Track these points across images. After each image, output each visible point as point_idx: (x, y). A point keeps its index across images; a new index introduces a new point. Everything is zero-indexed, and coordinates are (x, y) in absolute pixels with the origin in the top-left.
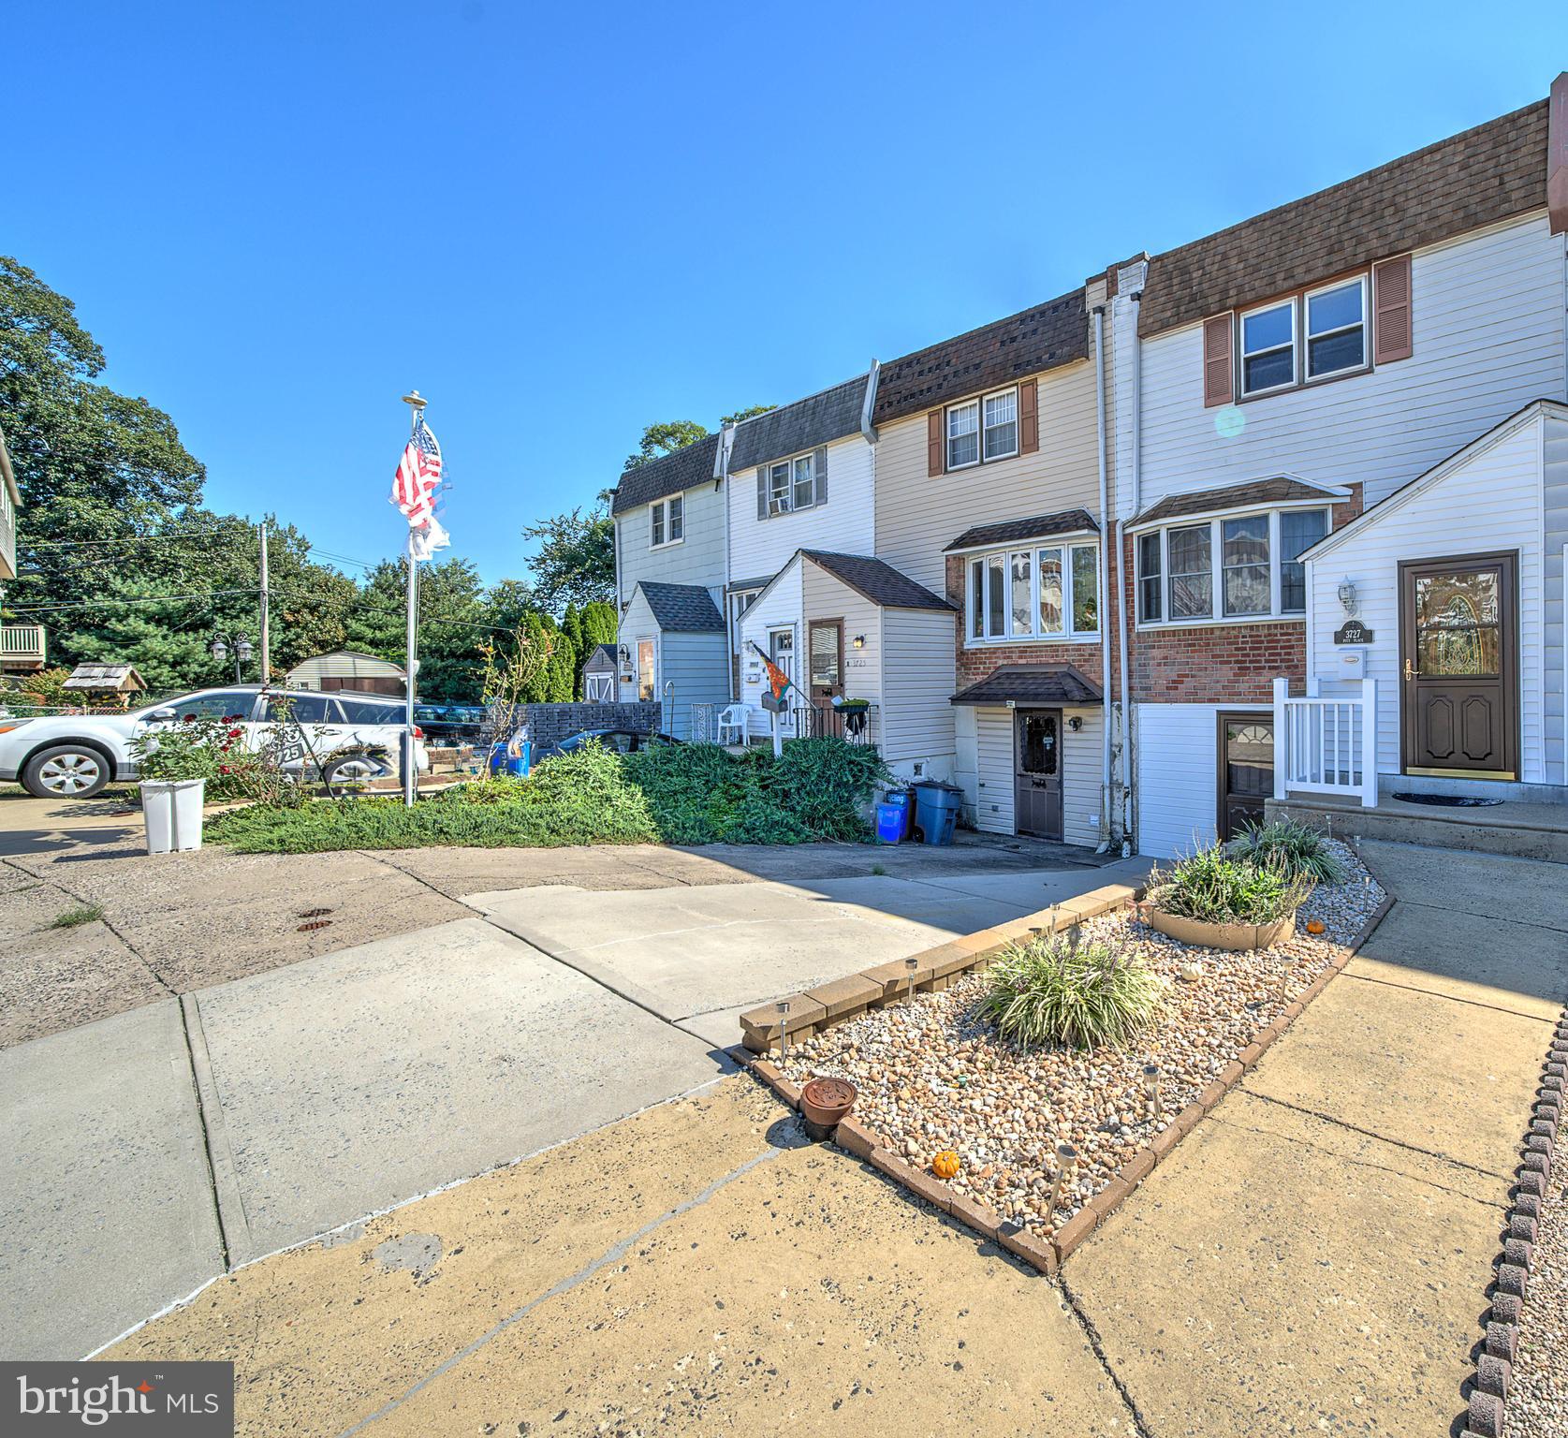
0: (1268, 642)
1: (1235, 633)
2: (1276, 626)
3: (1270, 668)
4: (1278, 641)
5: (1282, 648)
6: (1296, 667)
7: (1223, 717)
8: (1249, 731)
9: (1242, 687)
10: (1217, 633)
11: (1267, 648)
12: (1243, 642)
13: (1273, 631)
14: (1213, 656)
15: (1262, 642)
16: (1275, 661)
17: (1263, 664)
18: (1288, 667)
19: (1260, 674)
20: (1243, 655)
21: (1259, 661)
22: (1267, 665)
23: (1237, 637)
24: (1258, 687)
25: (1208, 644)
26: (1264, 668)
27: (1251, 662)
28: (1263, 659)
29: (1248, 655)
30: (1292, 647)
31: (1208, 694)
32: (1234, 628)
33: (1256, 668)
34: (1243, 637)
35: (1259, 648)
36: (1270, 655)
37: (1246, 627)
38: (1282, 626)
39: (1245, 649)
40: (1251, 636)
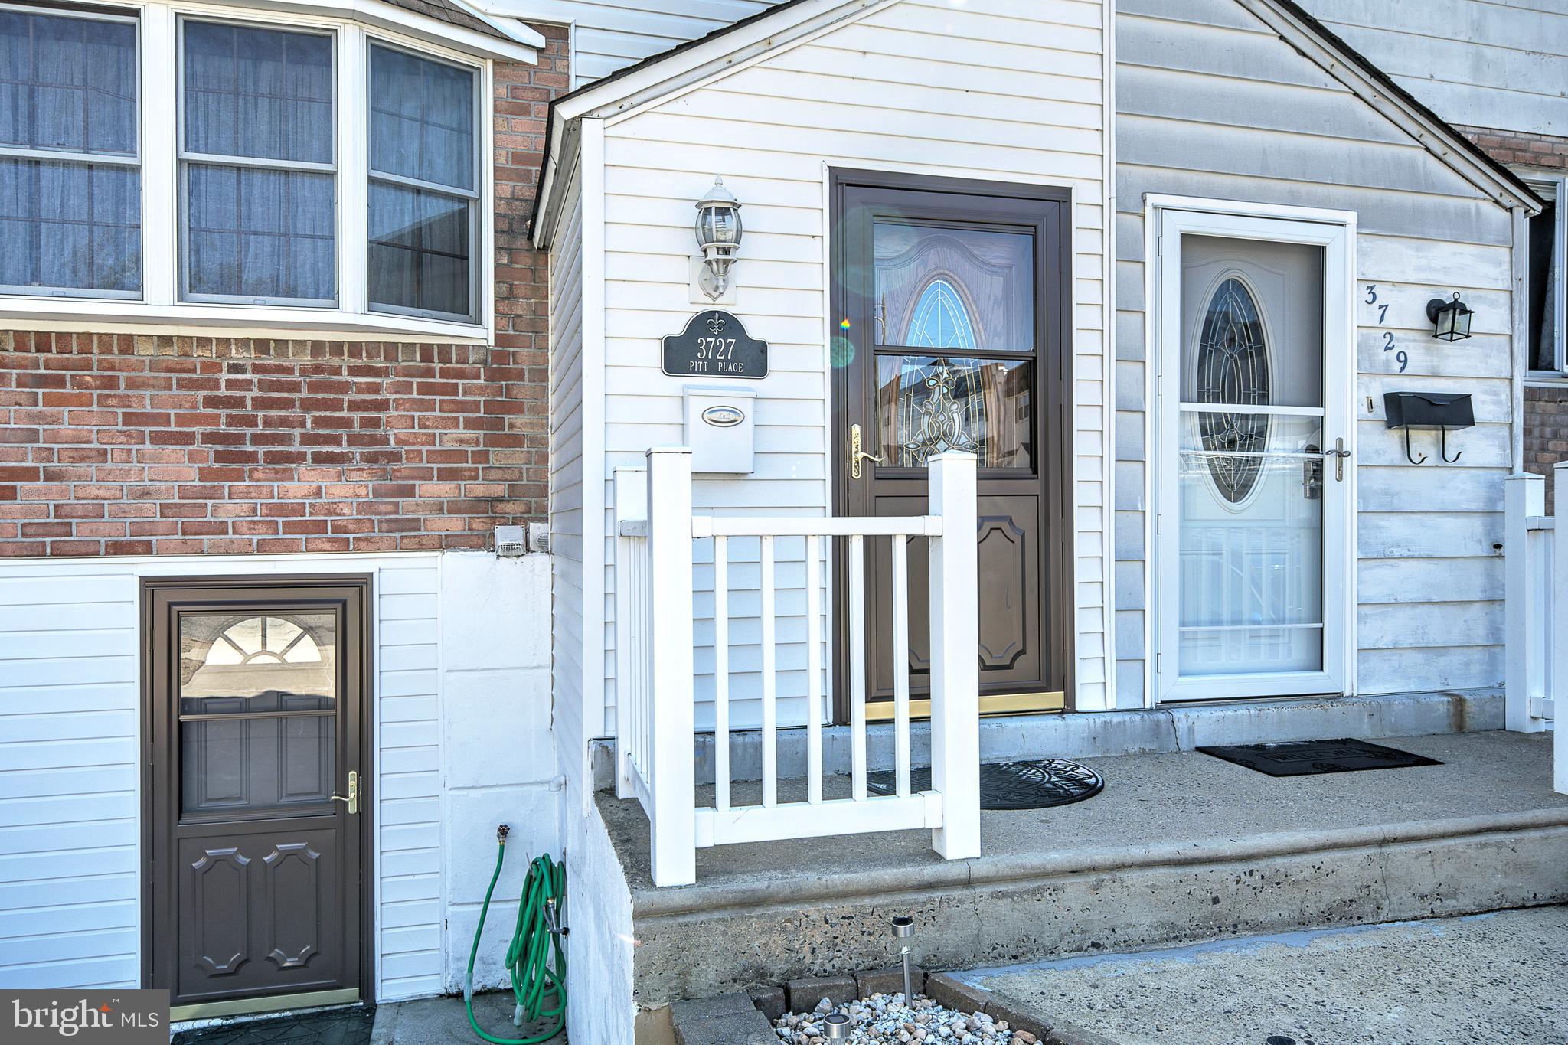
0: (313, 387)
1: (199, 354)
2: (337, 348)
3: (318, 458)
4: (344, 388)
5: (354, 406)
6: (395, 457)
7: (163, 598)
8: (245, 634)
9: (229, 509)
10: (145, 351)
11: (307, 405)
12: (231, 384)
13: (328, 359)
14: (128, 419)
15: (295, 387)
16: (335, 440)
17: (296, 447)
18: (372, 459)
19: (287, 476)
20: (232, 421)
21: (286, 440)
22: (309, 450)
23: (211, 367)
24: (280, 509)
25: (111, 383)
26: (300, 457)
27: (257, 439)
28: (297, 433)
29: (251, 421)
30: (383, 405)
31: (108, 529)
32: (204, 342)
33: (272, 458)
34: (235, 368)
35: (288, 404)
36: (319, 422)
37: (244, 342)
38: (355, 349)
39: (240, 403)
40: (257, 368)
